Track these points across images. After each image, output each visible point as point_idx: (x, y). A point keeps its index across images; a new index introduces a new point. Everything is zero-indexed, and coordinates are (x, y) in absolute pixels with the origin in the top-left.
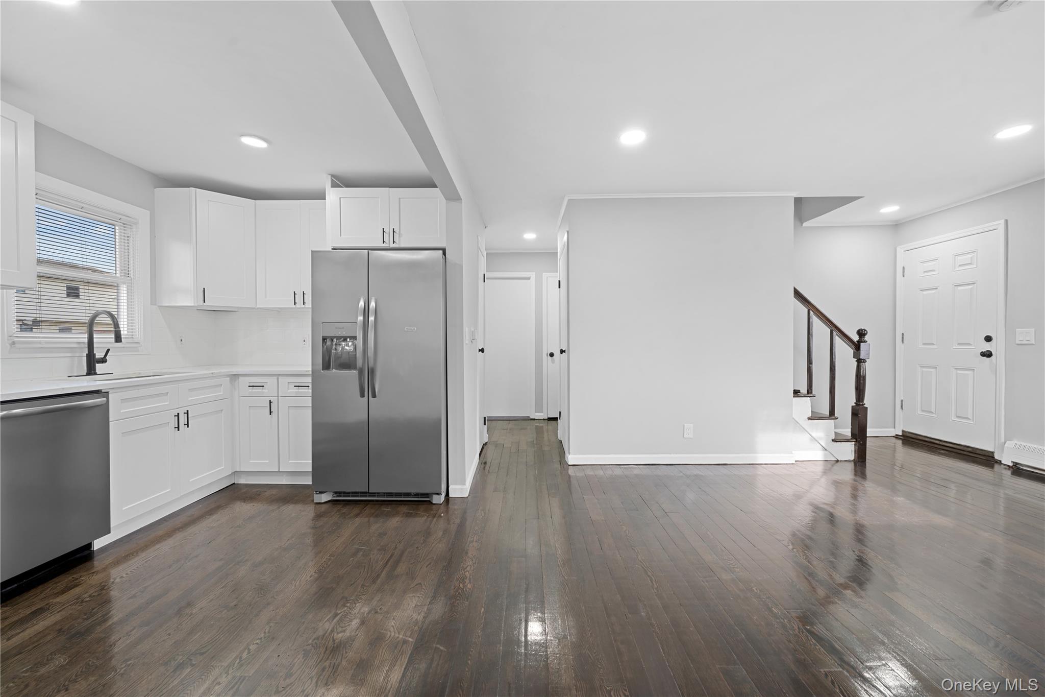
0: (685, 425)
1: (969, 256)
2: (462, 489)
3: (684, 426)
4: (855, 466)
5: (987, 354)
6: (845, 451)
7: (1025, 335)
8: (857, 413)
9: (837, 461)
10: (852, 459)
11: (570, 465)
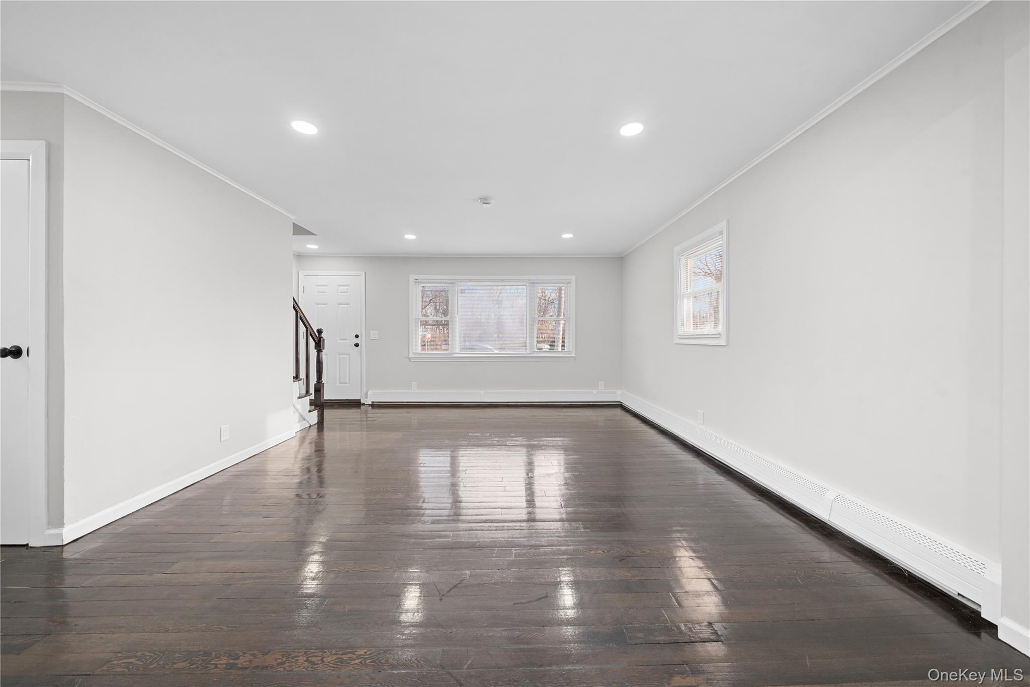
0: (222, 427)
1: (346, 287)
4: (318, 426)
5: (357, 345)
6: (314, 417)
7: (374, 334)
8: (319, 389)
9: (311, 426)
10: (316, 422)
11: (63, 546)
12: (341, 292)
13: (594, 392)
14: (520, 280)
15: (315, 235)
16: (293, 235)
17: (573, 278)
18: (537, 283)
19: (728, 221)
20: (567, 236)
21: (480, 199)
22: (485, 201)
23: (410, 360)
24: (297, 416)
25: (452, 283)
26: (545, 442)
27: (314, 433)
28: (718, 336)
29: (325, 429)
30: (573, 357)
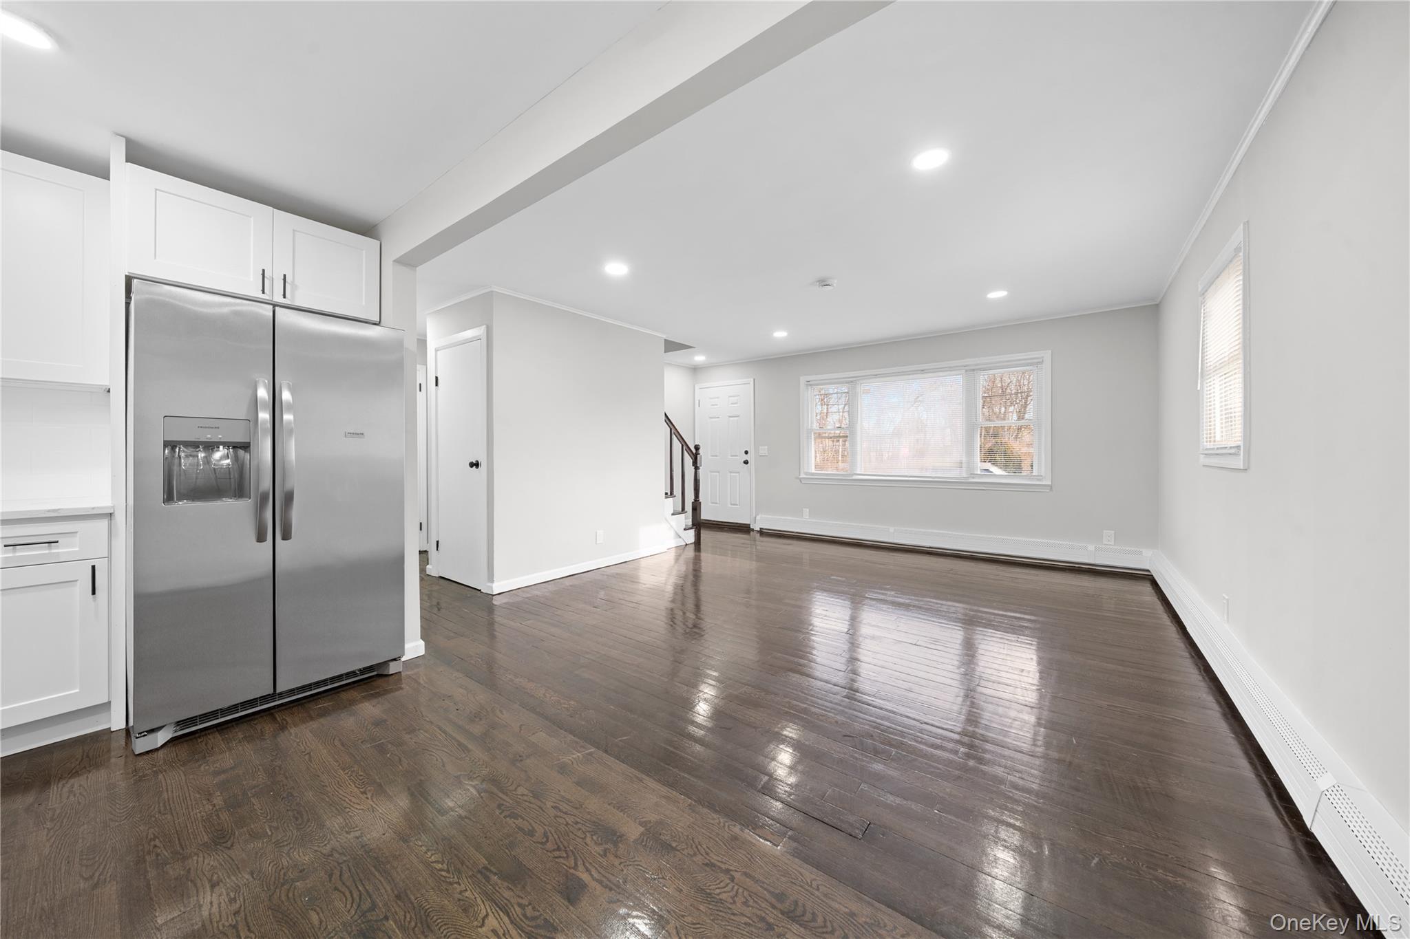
0: (598, 532)
1: (736, 398)
2: (417, 646)
3: (596, 533)
4: (695, 546)
5: (746, 462)
6: (690, 536)
7: (764, 450)
8: (696, 507)
9: (686, 545)
10: (693, 541)
11: (493, 595)
12: (732, 404)
13: (1091, 548)
14: (951, 369)
15: (691, 347)
16: (665, 352)
17: (1047, 355)
18: (980, 369)
19: (1247, 223)
20: (997, 295)
21: (819, 281)
22: (824, 283)
23: (801, 481)
24: (672, 534)
25: (852, 382)
26: (922, 603)
27: (690, 553)
28: (1233, 451)
29: (702, 550)
30: (1048, 486)
